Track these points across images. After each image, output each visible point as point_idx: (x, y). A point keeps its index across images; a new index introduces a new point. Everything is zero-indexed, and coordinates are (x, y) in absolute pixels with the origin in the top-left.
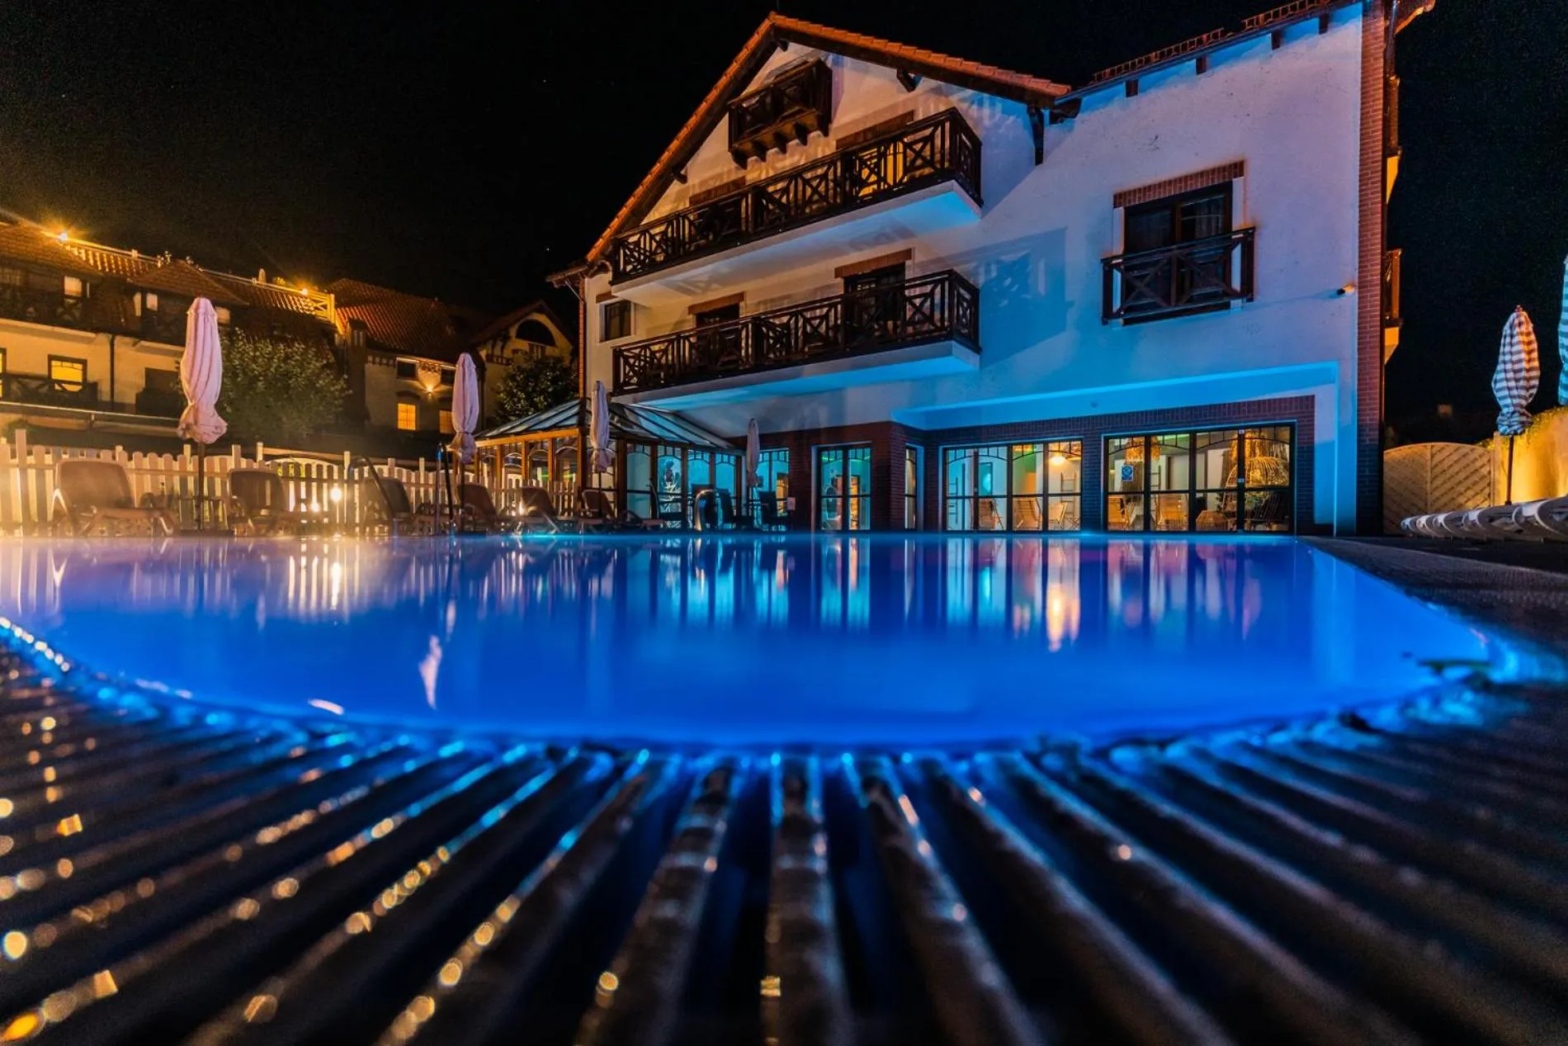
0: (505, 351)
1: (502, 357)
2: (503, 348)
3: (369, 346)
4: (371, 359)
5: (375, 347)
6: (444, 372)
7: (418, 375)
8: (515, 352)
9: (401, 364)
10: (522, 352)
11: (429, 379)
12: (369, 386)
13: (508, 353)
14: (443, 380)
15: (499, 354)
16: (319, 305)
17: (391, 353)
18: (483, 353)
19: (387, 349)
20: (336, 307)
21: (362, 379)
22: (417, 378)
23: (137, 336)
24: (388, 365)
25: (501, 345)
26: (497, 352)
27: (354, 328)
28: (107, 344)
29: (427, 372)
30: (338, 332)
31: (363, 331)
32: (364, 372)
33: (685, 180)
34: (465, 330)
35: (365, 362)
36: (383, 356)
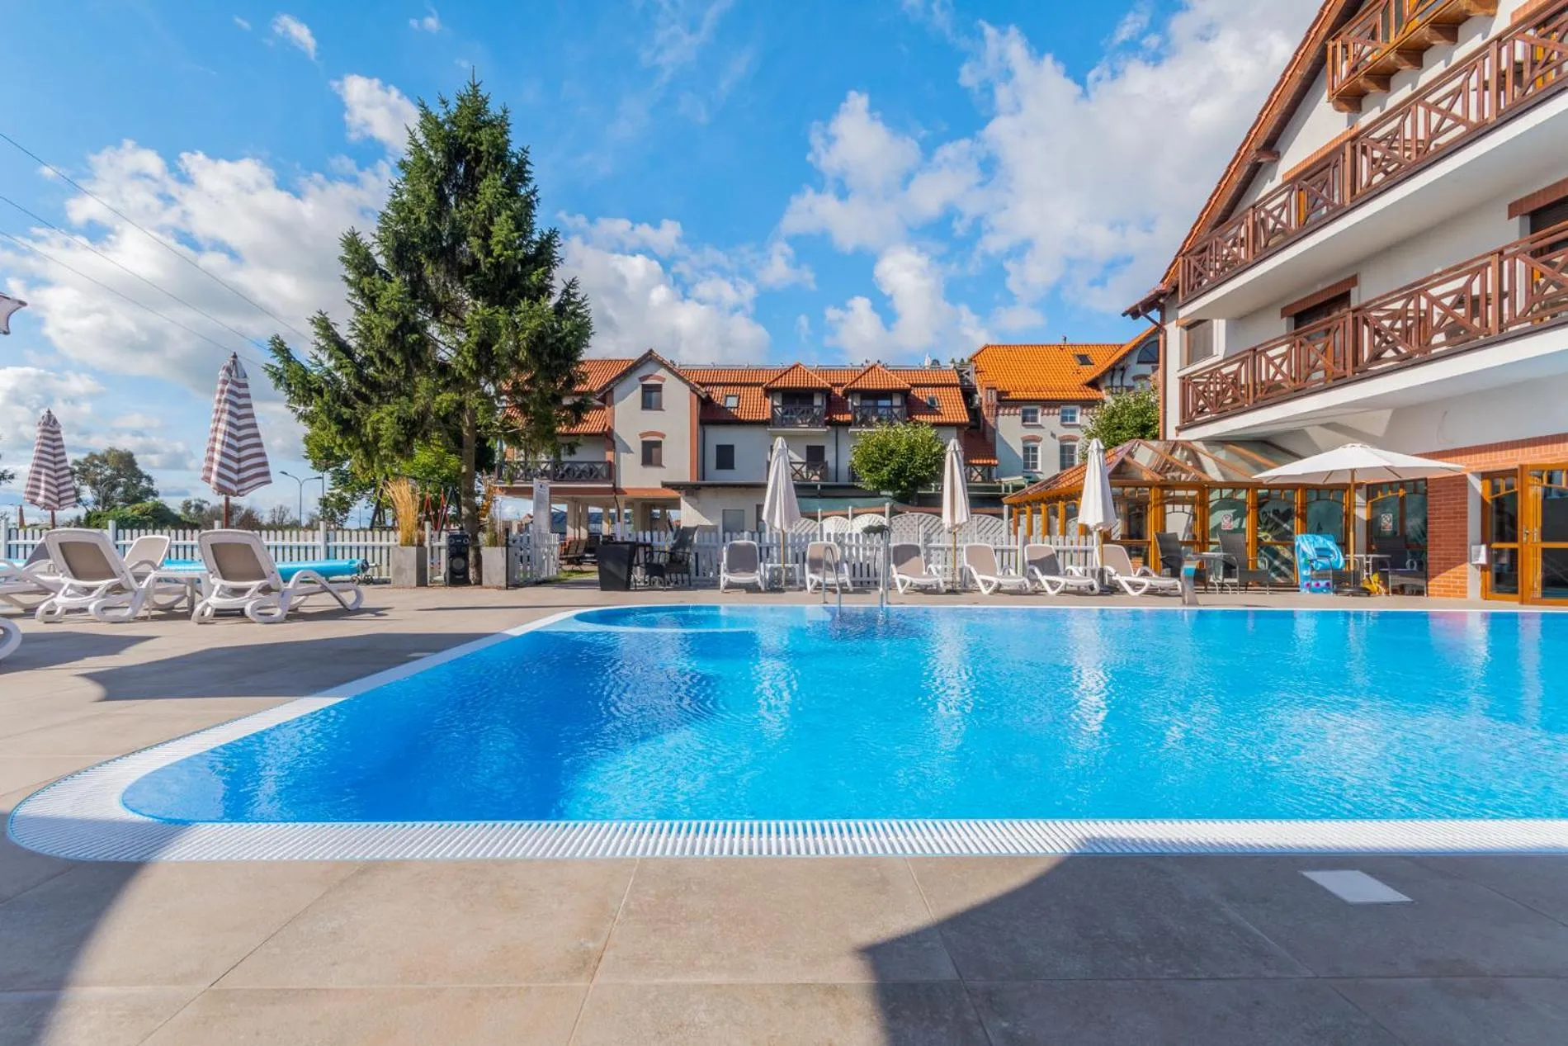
0: (1124, 380)
2: (1122, 378)
3: (999, 400)
4: (1001, 412)
5: (1004, 401)
6: (1063, 412)
7: (1040, 419)
8: (1135, 378)
9: (1025, 412)
10: (1145, 377)
11: (1049, 421)
12: (1000, 436)
13: (1128, 382)
14: (1064, 419)
15: (1119, 384)
16: (963, 373)
17: (1017, 403)
18: (1102, 386)
19: (1013, 400)
20: (976, 373)
21: (994, 431)
22: (1039, 422)
23: (848, 424)
24: (1015, 414)
25: (1120, 373)
26: (1117, 382)
27: (987, 388)
28: (834, 434)
29: (1048, 414)
30: (977, 393)
31: (995, 388)
32: (996, 424)
33: (1277, 156)
34: (1088, 367)
35: (997, 415)
36: (1011, 407)
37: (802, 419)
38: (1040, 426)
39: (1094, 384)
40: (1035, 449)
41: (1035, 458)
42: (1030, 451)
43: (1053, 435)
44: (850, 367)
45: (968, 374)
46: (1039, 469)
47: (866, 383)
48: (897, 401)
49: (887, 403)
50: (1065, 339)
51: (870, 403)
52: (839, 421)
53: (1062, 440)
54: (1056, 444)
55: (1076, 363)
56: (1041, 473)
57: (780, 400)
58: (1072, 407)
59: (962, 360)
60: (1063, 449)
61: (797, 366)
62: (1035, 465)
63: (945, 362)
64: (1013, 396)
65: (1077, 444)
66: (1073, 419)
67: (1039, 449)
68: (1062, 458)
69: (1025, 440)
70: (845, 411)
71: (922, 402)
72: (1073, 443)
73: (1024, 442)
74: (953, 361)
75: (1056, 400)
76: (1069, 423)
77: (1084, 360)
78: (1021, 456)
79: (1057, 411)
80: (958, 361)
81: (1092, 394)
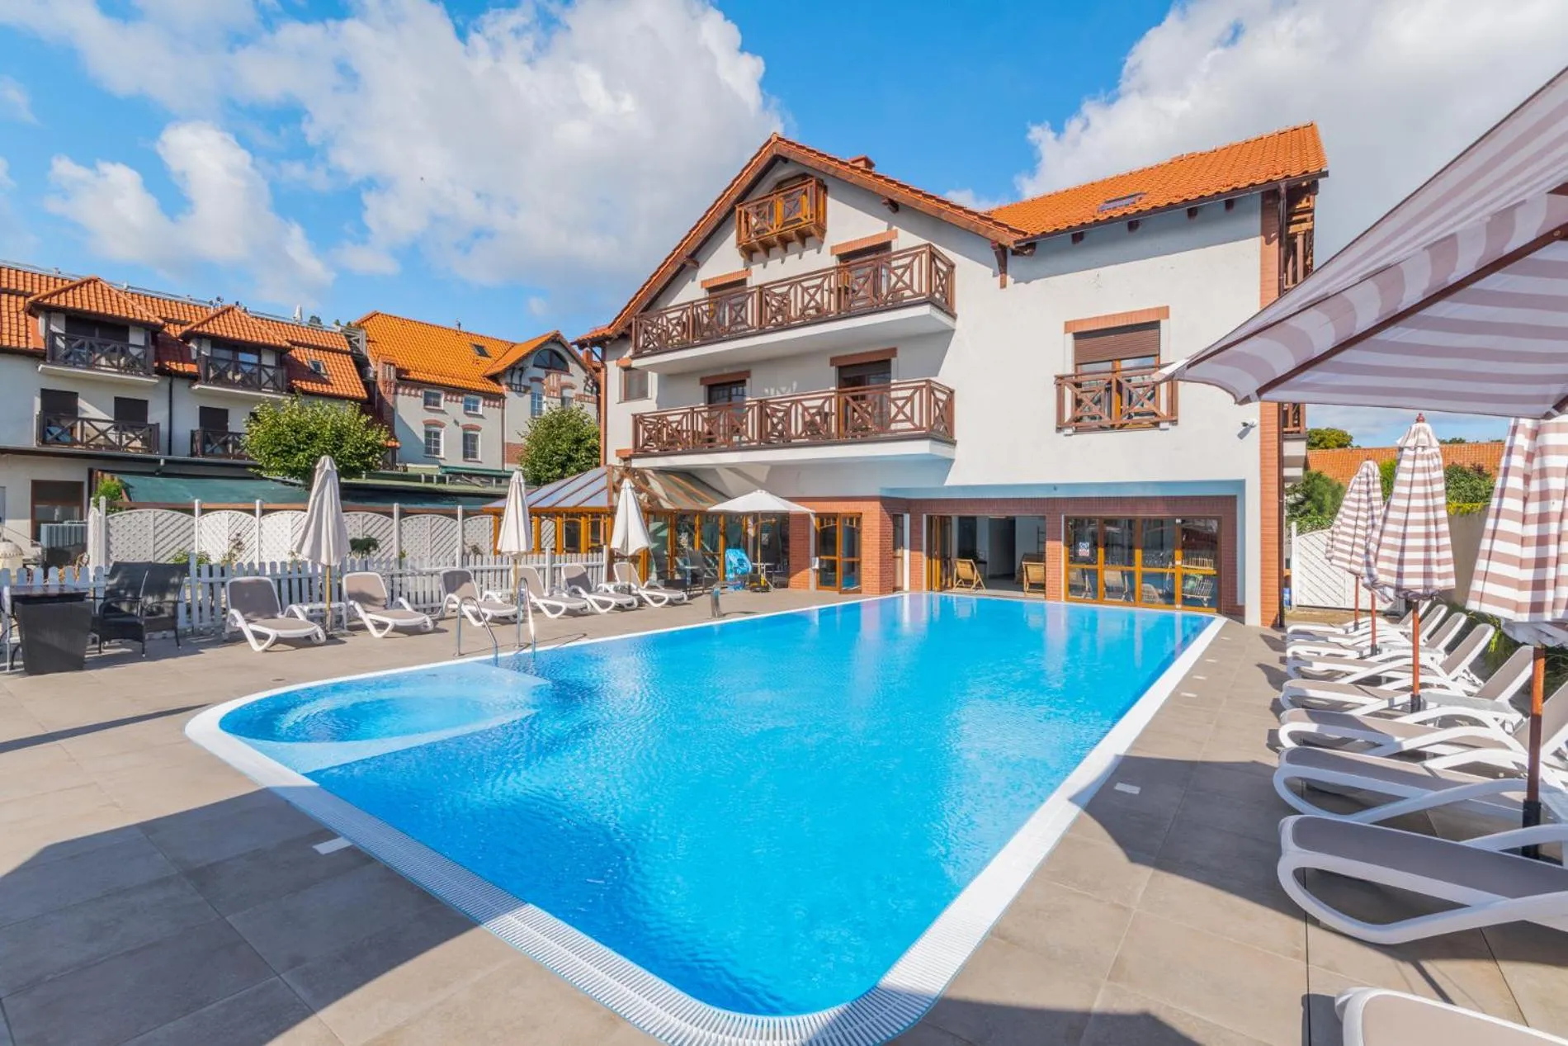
0: (523, 380)
1: (520, 385)
2: (521, 377)
3: (398, 378)
4: (400, 390)
5: (403, 379)
6: (466, 400)
7: (443, 405)
8: (532, 380)
9: (427, 395)
10: (539, 380)
11: (452, 408)
12: (399, 416)
13: (526, 382)
14: (467, 408)
15: (518, 382)
16: (352, 339)
17: (419, 384)
18: (503, 382)
19: (413, 380)
20: (368, 341)
21: (392, 410)
22: (442, 408)
23: (193, 378)
24: (416, 396)
25: (519, 373)
26: (516, 380)
27: (385, 363)
28: (166, 386)
29: (451, 400)
30: (369, 365)
31: (394, 365)
32: (395, 401)
33: (697, 265)
34: (485, 358)
35: (396, 393)
36: (412, 388)
37: (108, 359)
38: (443, 412)
39: (494, 378)
40: (437, 435)
41: (437, 443)
42: (432, 436)
43: (456, 423)
44: (187, 300)
45: (358, 341)
46: (442, 455)
47: (221, 328)
48: (269, 360)
49: (253, 359)
50: (459, 325)
51: (224, 354)
52: (176, 371)
53: (465, 428)
54: (459, 432)
55: (473, 353)
56: (443, 459)
57: (63, 323)
58: (476, 397)
59: (349, 324)
60: (465, 437)
61: (96, 281)
62: (437, 451)
63: (327, 322)
64: (413, 375)
65: (479, 433)
66: (475, 409)
67: (442, 435)
68: (465, 446)
69: (427, 424)
70: (185, 358)
71: (302, 364)
72: (476, 433)
73: (426, 425)
74: (338, 323)
75: (459, 388)
76: (472, 412)
77: (481, 351)
78: (423, 441)
79: (460, 399)
80: (344, 323)
81: (492, 387)
